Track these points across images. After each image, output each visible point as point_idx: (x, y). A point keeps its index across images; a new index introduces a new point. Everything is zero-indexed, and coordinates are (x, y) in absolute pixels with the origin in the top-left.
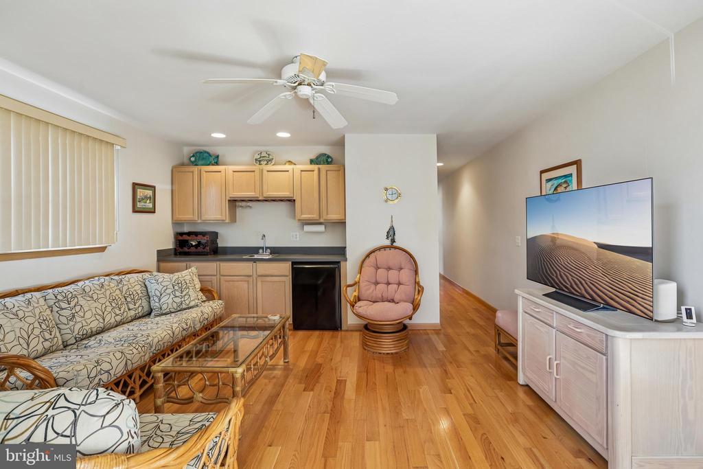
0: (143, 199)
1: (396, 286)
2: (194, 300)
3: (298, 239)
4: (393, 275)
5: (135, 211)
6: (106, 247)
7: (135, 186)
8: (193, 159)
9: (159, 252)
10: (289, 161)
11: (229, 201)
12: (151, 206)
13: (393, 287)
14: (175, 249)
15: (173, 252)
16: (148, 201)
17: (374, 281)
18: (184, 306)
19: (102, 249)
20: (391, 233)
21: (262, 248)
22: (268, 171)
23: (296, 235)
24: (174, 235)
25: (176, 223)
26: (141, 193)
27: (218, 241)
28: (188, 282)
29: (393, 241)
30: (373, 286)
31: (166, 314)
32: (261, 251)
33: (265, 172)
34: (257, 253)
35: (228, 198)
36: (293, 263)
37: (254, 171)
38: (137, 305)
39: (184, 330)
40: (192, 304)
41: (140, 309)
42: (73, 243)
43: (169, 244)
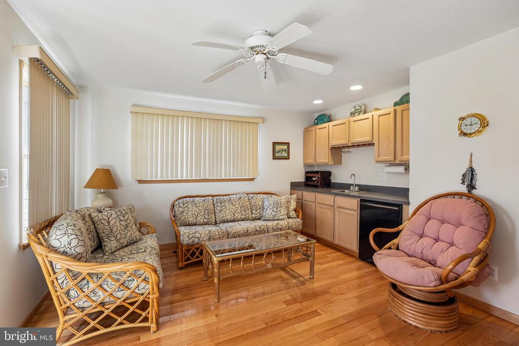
0: (280, 151)
1: (445, 245)
2: (283, 215)
3: (385, 179)
4: (446, 231)
5: (274, 158)
6: (254, 179)
7: (274, 144)
8: (316, 121)
9: (292, 183)
10: (375, 109)
11: (331, 148)
12: (286, 155)
13: (440, 245)
14: (305, 182)
15: (303, 184)
16: (284, 152)
17: (420, 232)
18: (276, 218)
19: (253, 179)
20: (469, 176)
21: (353, 185)
22: (354, 121)
23: (384, 175)
24: (304, 173)
25: (306, 165)
26: (278, 148)
27: (331, 178)
28: (282, 203)
29: (471, 187)
30: (416, 238)
31: (267, 220)
32: (352, 187)
33: (352, 122)
34: (349, 189)
35: (330, 147)
36: (362, 200)
37: (345, 123)
38: (257, 212)
39: (257, 231)
40: (281, 217)
41: (259, 214)
42: (234, 176)
43: (301, 179)
